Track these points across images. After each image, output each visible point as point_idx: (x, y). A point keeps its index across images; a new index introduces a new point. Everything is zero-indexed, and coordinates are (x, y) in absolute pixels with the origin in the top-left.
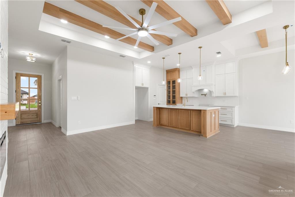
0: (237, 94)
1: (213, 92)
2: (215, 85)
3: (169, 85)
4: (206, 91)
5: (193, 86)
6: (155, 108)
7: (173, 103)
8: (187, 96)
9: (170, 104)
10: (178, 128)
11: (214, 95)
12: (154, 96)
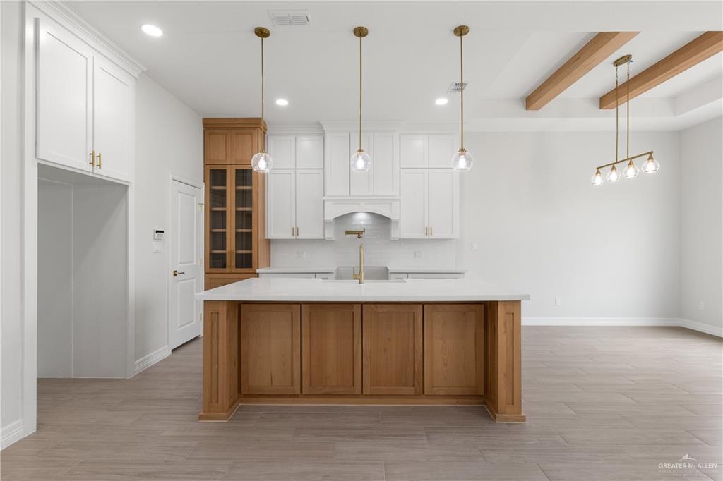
2: (400, 202)
3: (222, 188)
7: (240, 265)
8: (300, 237)
9: (227, 270)
10: (362, 395)
11: (397, 234)
12: (157, 232)
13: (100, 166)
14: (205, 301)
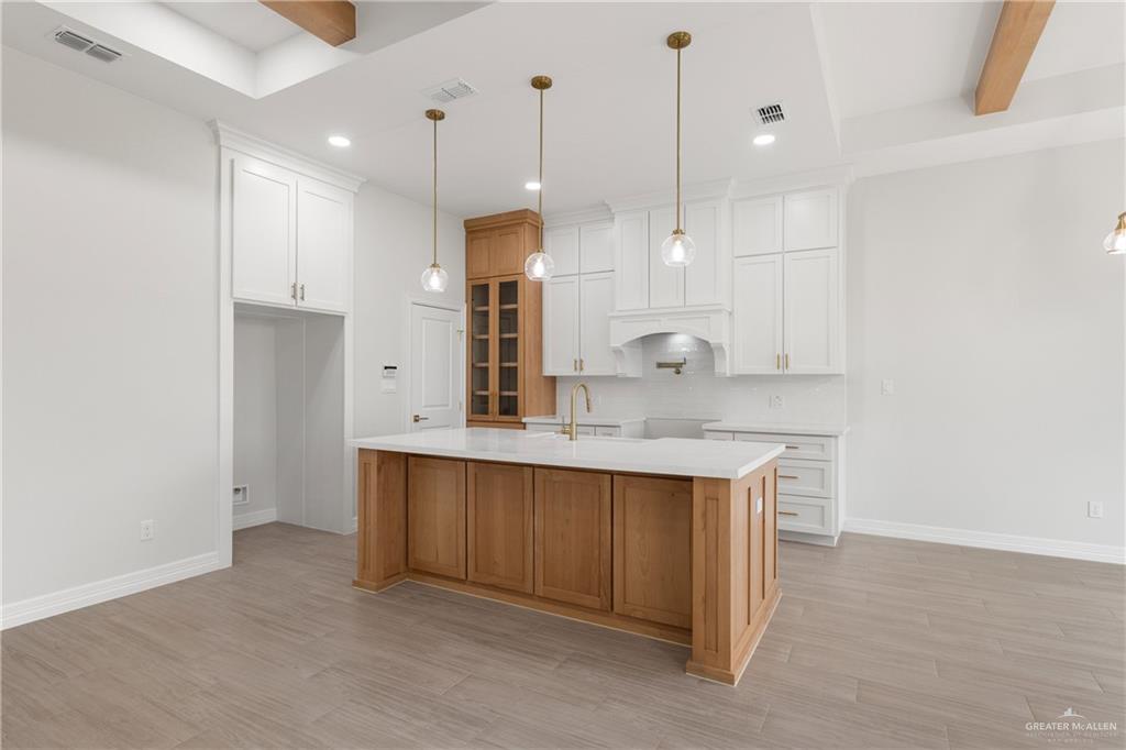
0: (840, 367)
1: (721, 348)
2: (730, 314)
3: (485, 308)
4: (680, 345)
5: (613, 317)
6: (374, 461)
7: (504, 412)
8: (584, 373)
9: (489, 417)
11: (725, 367)
12: (386, 368)
13: (302, 298)
14: (360, 449)
